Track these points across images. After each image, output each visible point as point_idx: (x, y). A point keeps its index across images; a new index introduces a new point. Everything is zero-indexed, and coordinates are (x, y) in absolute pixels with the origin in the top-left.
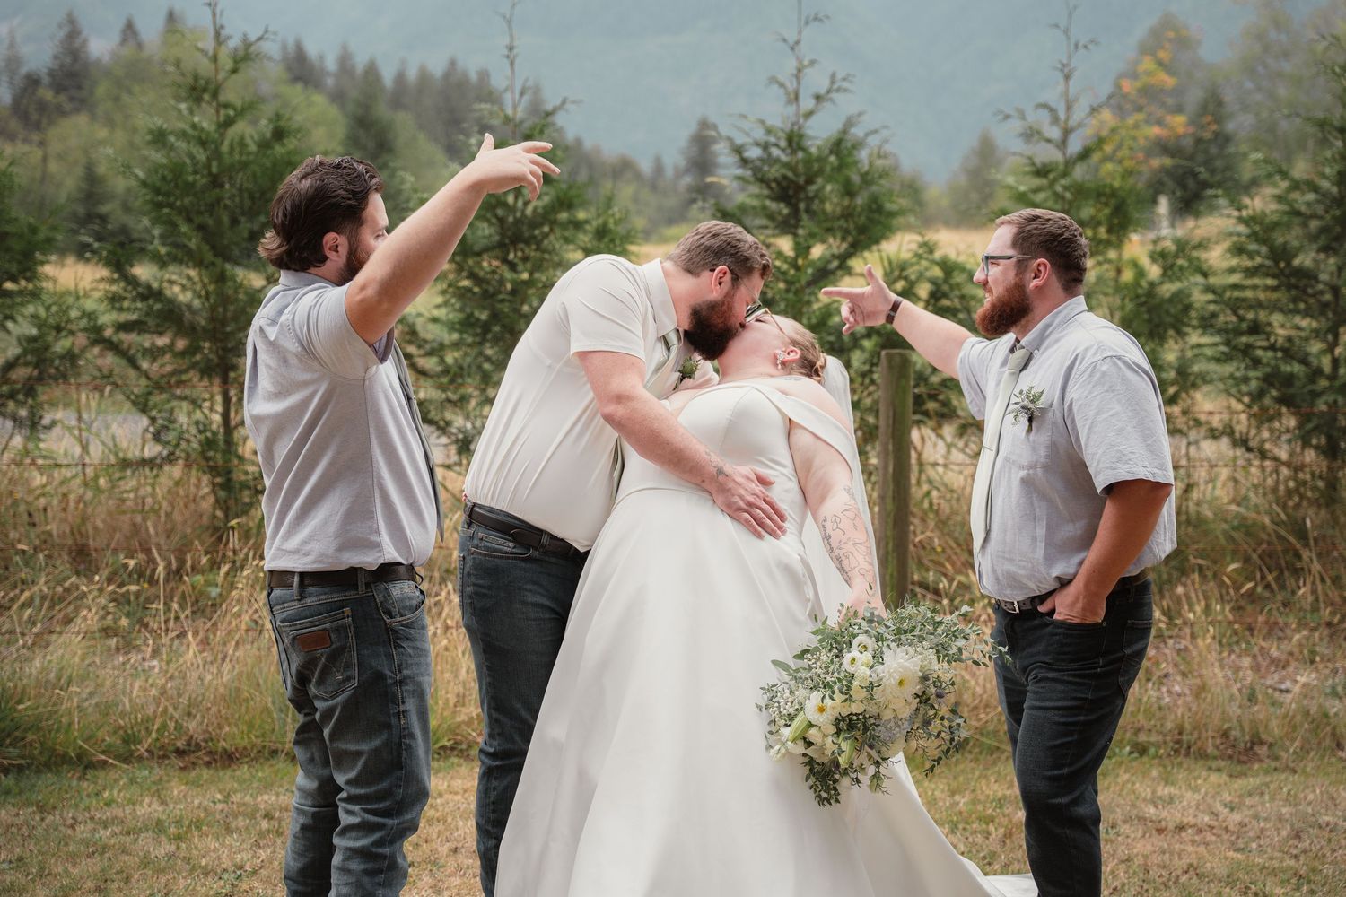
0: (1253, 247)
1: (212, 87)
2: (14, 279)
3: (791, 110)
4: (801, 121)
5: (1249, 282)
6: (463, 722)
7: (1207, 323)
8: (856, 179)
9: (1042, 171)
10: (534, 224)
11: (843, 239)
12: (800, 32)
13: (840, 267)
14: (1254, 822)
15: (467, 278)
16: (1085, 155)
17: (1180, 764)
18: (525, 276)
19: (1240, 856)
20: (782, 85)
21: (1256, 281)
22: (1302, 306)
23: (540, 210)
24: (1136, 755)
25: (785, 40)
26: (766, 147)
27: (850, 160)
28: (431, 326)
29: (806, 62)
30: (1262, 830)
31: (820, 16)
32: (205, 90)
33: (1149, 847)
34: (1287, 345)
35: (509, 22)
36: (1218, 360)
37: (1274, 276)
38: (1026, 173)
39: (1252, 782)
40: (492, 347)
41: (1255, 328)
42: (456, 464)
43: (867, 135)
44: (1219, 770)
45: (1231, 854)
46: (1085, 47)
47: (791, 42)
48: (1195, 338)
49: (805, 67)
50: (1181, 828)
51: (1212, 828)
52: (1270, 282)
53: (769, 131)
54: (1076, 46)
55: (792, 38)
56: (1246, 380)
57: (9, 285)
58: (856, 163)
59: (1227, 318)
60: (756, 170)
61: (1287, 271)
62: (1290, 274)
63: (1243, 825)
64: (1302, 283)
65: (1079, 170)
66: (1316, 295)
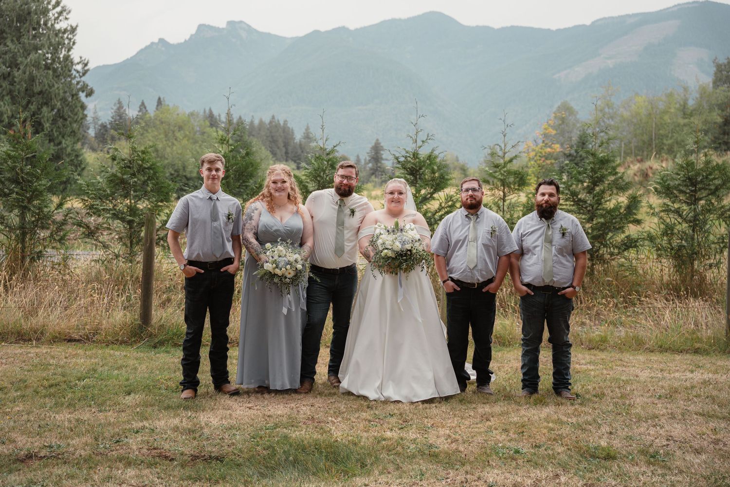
0: (567, 192)
1: (227, 139)
2: (162, 201)
3: (414, 145)
4: (418, 149)
5: (565, 203)
8: (435, 168)
9: (497, 166)
11: (432, 188)
12: (417, 120)
13: (430, 197)
16: (511, 161)
20: (411, 137)
21: (567, 203)
22: (582, 211)
25: (412, 123)
26: (406, 157)
29: (419, 130)
31: (424, 115)
32: (225, 140)
35: (322, 117)
37: (571, 201)
38: (491, 167)
43: (439, 154)
46: (510, 126)
47: (414, 124)
49: (418, 132)
52: (572, 203)
53: (407, 152)
54: (507, 126)
55: (415, 122)
57: (160, 204)
58: (435, 163)
60: (403, 165)
62: (578, 201)
63: (547, 360)
64: (581, 204)
65: (509, 165)
66: (586, 208)
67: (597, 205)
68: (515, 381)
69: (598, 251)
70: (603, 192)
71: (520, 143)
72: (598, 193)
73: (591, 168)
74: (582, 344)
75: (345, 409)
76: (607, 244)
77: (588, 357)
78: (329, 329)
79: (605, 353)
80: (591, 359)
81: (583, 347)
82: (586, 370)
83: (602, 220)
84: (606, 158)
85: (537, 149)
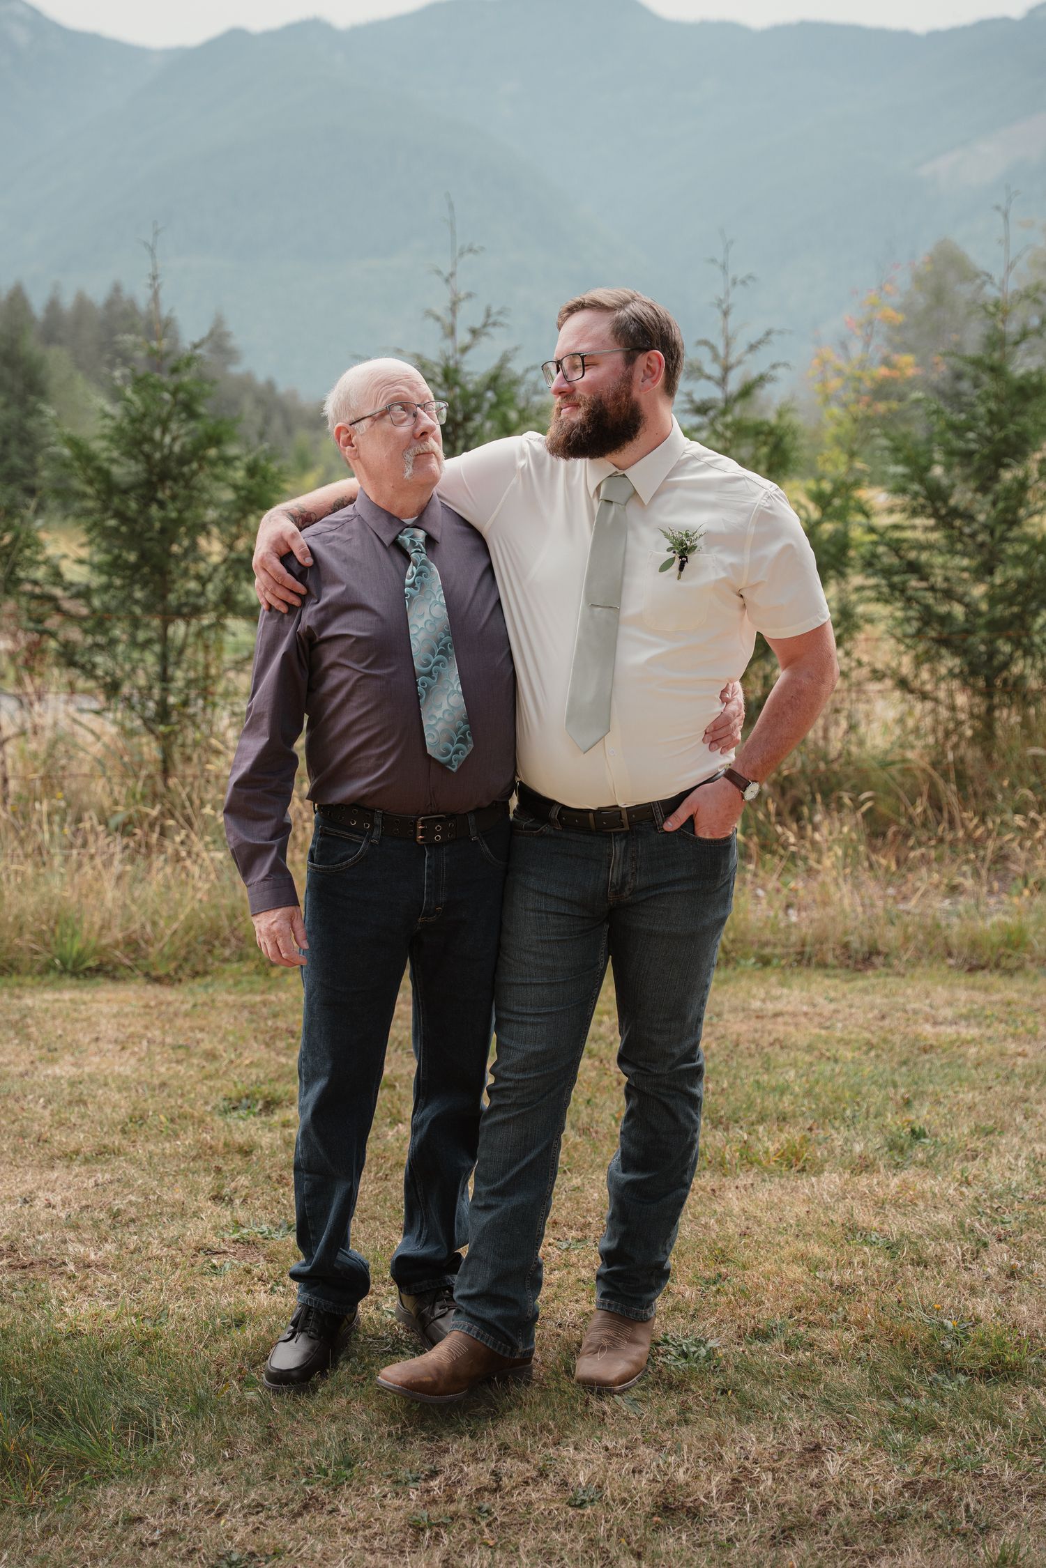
0: (916, 487)
3: (448, 346)
4: (458, 356)
5: (907, 523)
6: (108, 945)
7: (870, 564)
9: (701, 409)
10: (183, 460)
12: (455, 264)
14: (847, 1010)
15: (114, 516)
16: (746, 392)
17: (800, 974)
18: (174, 515)
19: (823, 1032)
20: (438, 319)
21: (920, 521)
22: (959, 546)
23: (189, 447)
24: (759, 965)
25: (439, 272)
27: (506, 396)
28: (77, 568)
29: (462, 294)
30: (851, 1015)
31: (476, 247)
33: (744, 1028)
34: (945, 585)
35: (152, 250)
36: (878, 600)
37: (929, 516)
38: (685, 411)
39: (861, 983)
40: (142, 589)
41: (913, 568)
42: (104, 710)
43: (527, 371)
44: (835, 976)
45: (817, 1031)
46: (743, 282)
47: (446, 273)
48: (857, 580)
49: (460, 300)
50: (776, 1015)
51: (806, 1014)
52: (931, 522)
54: (734, 282)
55: (447, 270)
56: (908, 620)
58: (512, 399)
59: (889, 560)
61: (943, 512)
62: (948, 514)
63: (836, 1011)
64: (958, 523)
65: (737, 409)
66: (973, 536)
67: (1004, 527)
68: (725, 1085)
69: (1006, 665)
70: (1023, 485)
71: (773, 337)
72: (1008, 490)
73: (990, 411)
74: (950, 955)
75: (133, 1210)
76: (1032, 644)
77: (962, 995)
78: (162, 923)
79: (1019, 982)
80: (973, 1002)
81: (951, 961)
82: (952, 1043)
83: (1020, 572)
84: (1035, 380)
85: (848, 370)
